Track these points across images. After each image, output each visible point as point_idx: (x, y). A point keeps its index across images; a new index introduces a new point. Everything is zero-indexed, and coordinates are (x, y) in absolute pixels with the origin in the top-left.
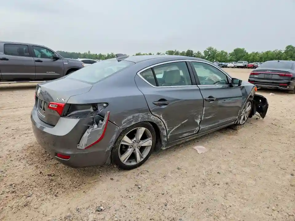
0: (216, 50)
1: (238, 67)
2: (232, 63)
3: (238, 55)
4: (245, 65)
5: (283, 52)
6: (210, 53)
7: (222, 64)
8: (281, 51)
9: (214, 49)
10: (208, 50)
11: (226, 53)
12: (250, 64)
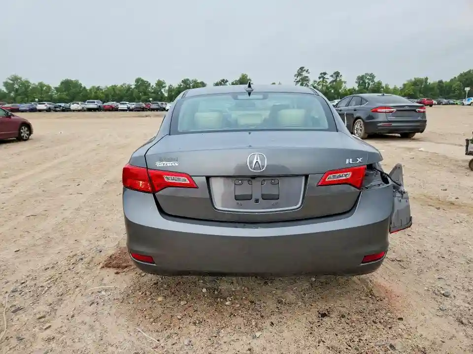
0: (27, 82)
1: (90, 110)
2: (78, 104)
3: (71, 91)
4: (100, 106)
5: (133, 87)
6: (16, 86)
7: (60, 106)
8: (131, 85)
9: (23, 79)
10: (11, 82)
11: (49, 88)
12: (105, 104)
